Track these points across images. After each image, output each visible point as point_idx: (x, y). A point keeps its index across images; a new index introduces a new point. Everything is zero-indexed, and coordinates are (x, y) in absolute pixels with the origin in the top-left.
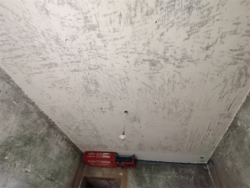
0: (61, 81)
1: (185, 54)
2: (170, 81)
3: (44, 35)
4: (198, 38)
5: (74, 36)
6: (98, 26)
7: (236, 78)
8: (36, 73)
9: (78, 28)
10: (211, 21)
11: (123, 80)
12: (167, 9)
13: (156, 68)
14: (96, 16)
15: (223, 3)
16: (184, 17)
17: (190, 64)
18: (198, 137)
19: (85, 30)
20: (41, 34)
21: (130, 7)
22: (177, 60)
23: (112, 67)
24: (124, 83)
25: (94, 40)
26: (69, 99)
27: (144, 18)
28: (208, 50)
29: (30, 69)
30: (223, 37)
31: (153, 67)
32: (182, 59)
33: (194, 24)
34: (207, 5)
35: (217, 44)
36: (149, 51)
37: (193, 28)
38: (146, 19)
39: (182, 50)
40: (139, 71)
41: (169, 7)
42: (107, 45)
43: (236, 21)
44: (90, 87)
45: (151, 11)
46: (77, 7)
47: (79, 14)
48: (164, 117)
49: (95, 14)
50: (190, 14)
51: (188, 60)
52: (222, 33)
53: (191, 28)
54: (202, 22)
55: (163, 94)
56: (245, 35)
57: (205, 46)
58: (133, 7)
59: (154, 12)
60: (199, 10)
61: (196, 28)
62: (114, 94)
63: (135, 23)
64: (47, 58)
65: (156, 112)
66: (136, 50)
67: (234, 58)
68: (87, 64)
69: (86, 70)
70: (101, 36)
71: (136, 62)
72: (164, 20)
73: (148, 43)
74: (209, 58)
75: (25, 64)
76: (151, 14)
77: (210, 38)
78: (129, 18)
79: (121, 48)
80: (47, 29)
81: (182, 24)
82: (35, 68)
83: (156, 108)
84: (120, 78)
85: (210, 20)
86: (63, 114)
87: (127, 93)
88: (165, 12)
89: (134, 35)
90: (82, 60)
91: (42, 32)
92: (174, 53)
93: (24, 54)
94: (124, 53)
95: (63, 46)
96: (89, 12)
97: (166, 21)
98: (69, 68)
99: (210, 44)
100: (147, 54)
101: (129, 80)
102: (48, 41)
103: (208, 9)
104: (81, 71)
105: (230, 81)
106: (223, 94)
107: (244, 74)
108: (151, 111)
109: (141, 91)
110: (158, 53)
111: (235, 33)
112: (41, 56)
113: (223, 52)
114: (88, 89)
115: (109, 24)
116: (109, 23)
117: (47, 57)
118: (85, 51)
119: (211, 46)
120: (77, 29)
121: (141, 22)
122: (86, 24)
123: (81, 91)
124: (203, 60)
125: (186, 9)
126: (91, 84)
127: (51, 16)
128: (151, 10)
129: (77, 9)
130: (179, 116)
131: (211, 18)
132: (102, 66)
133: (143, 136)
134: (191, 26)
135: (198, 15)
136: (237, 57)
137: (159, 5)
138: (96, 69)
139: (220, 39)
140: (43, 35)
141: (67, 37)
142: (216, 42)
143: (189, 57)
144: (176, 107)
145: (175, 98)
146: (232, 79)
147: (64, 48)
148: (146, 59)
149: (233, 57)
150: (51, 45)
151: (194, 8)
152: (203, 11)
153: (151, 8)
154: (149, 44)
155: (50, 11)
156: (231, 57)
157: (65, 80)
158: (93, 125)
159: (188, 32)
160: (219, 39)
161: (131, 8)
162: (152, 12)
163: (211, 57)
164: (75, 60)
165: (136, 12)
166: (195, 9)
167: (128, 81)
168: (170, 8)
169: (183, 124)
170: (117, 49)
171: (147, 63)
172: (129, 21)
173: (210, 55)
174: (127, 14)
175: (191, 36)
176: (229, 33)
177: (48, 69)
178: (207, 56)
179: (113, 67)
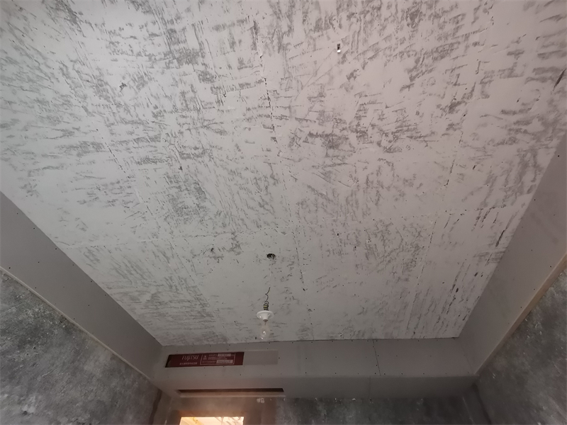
0: (110, 187)
1: (404, 122)
2: (369, 184)
3: (66, 75)
4: (433, 84)
5: (142, 77)
6: (202, 54)
7: (513, 175)
8: (48, 168)
9: (153, 58)
10: (462, 47)
11: (263, 182)
12: (362, 16)
13: (338, 154)
14: (195, 30)
15: (487, 7)
16: (401, 35)
17: (413, 143)
18: (431, 306)
19: (170, 62)
20: (60, 71)
21: (277, 11)
22: (387, 136)
23: (237, 151)
24: (266, 188)
25: (192, 86)
26: (133, 230)
27: (311, 37)
28: (454, 113)
29: (33, 159)
30: (486, 83)
31: (331, 152)
32: (396, 132)
33: (424, 52)
34: (452, 9)
35: (474, 98)
36: (322, 113)
37: (421, 62)
38: (314, 40)
39: (396, 111)
40: (300, 160)
41: (368, 11)
42: (223, 99)
43: (513, 48)
44: (184, 200)
45: (326, 21)
46: (150, 7)
47: (154, 23)
48: (357, 265)
49: (193, 25)
50: (415, 29)
51: (409, 134)
52: (485, 73)
53: (417, 62)
54: (441, 49)
55: (354, 212)
56: (533, 79)
57: (446, 102)
58: (284, 9)
59: (334, 22)
60: (436, 20)
61: (428, 61)
62: (243, 216)
63: (289, 47)
64: (76, 131)
65: (340, 253)
66: (293, 111)
67: (510, 130)
68: (176, 144)
69: (173, 159)
70: (208, 77)
71: (294, 139)
72: (356, 44)
73: (321, 95)
74: (455, 130)
75: (19, 145)
76: (327, 28)
77: (459, 85)
78: (275, 36)
79: (256, 106)
80: (74, 59)
81: (397, 51)
82: (44, 156)
83: (340, 244)
84: (255, 178)
85: (459, 43)
86: (117, 266)
87: (272, 211)
88: (359, 23)
89: (287, 76)
90: (163, 136)
91: (62, 66)
92: (379, 119)
93: (15, 121)
94: (264, 118)
95: (114, 101)
96: (178, 18)
97: (360, 44)
98: (131, 155)
99: (459, 99)
100: (317, 121)
101: (276, 181)
102: (76, 89)
103: (455, 18)
104: (161, 161)
105: (501, 180)
106: (486, 209)
107: (530, 165)
108: (329, 251)
109: (304, 206)
110: (344, 118)
111: (511, 73)
112: (58, 127)
113: (485, 116)
114: (180, 206)
115: (229, 49)
116: (227, 45)
117: (74, 128)
118: (171, 112)
119: (459, 103)
120: (150, 59)
121: (305, 46)
122: (173, 48)
123: (162, 208)
124: (443, 135)
125: (407, 17)
126: (186, 192)
127: (84, 26)
128: (327, 18)
129: (149, 11)
130: (389, 261)
131: (460, 40)
132: (213, 149)
133: (310, 310)
134: (417, 56)
135: (432, 32)
136: (516, 127)
137: (345, 6)
138: (198, 156)
139: (480, 86)
140: (64, 74)
141: (124, 78)
142: (472, 95)
143: (413, 127)
144: (384, 242)
145: (381, 221)
146: (504, 177)
147: (118, 106)
148: (315, 134)
149: (509, 128)
150: (85, 97)
151: (425, 15)
152: (445, 22)
153: (326, 12)
154: (323, 99)
155: (81, 14)
156: (502, 128)
157: (121, 184)
158: (192, 289)
159: (410, 71)
160: (478, 87)
161: (280, 11)
162: (330, 22)
163: (459, 129)
164: (145, 135)
165: (291, 21)
166: (427, 17)
167: (274, 184)
168: (369, 14)
169: (399, 278)
170: (249, 109)
171: (319, 141)
172: (276, 42)
173: (458, 124)
174: (271, 26)
175: (417, 79)
176: (500, 73)
177: (78, 158)
178: (451, 126)
179: (240, 150)
